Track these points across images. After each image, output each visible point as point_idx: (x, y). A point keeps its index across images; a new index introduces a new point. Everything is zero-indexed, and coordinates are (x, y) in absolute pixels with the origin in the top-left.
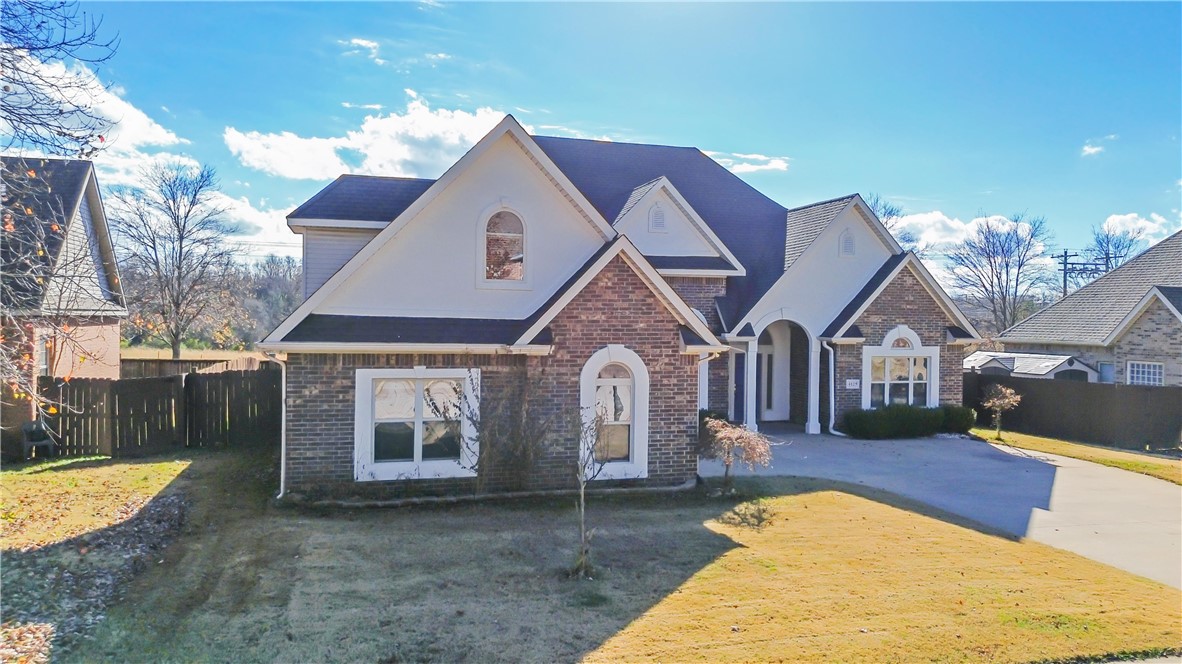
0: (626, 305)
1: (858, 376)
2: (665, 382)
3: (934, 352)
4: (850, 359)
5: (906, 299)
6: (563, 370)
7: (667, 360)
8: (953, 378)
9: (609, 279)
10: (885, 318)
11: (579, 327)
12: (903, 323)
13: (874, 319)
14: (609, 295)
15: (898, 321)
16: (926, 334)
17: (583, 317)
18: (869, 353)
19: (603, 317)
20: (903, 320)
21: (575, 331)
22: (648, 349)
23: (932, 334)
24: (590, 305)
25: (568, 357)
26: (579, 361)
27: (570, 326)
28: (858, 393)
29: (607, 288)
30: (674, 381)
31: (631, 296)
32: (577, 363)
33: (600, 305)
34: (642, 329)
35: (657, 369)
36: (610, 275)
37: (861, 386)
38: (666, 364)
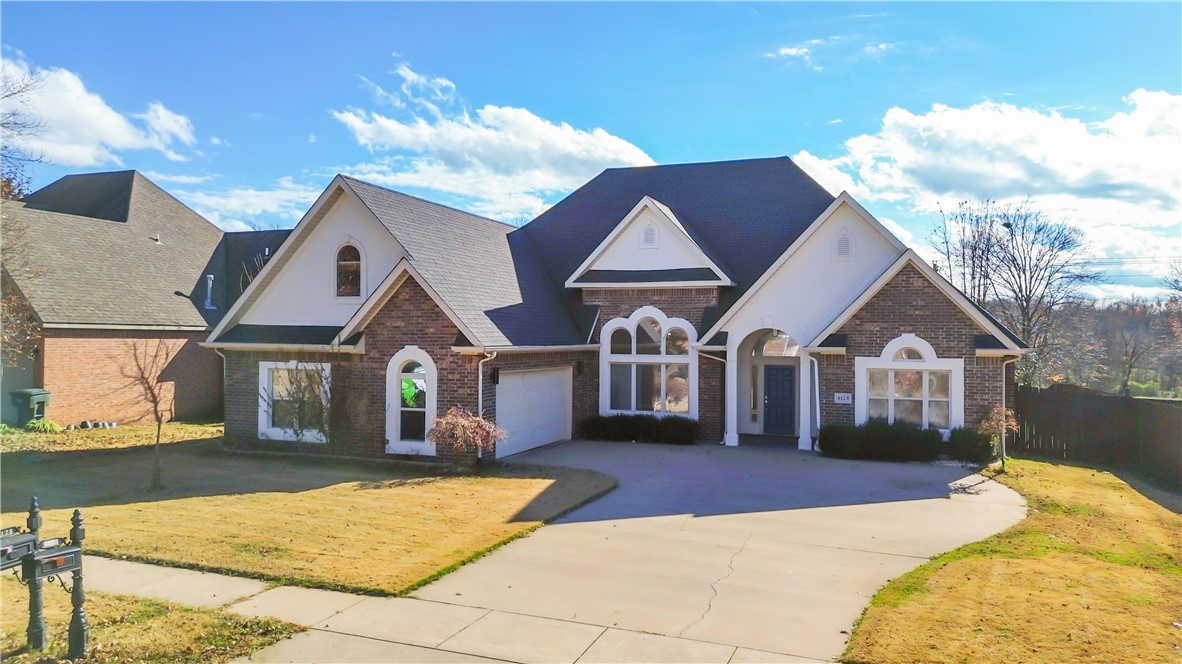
0: (419, 314)
1: (850, 388)
2: (450, 377)
3: (956, 367)
4: (839, 371)
5: (914, 303)
6: (375, 365)
7: (451, 359)
8: (986, 397)
9: (407, 293)
10: (885, 325)
11: (385, 332)
12: (910, 332)
13: (869, 327)
14: (407, 306)
15: (902, 328)
16: (945, 344)
17: (389, 324)
18: (863, 365)
19: (403, 324)
20: (911, 328)
21: (383, 334)
22: (437, 350)
23: (952, 344)
24: (393, 314)
25: (377, 355)
26: (386, 358)
27: (379, 331)
28: (850, 409)
29: (406, 300)
30: (457, 377)
31: (423, 306)
32: (383, 362)
33: (400, 314)
34: (432, 333)
35: (444, 366)
36: (407, 290)
37: (854, 402)
38: (451, 362)
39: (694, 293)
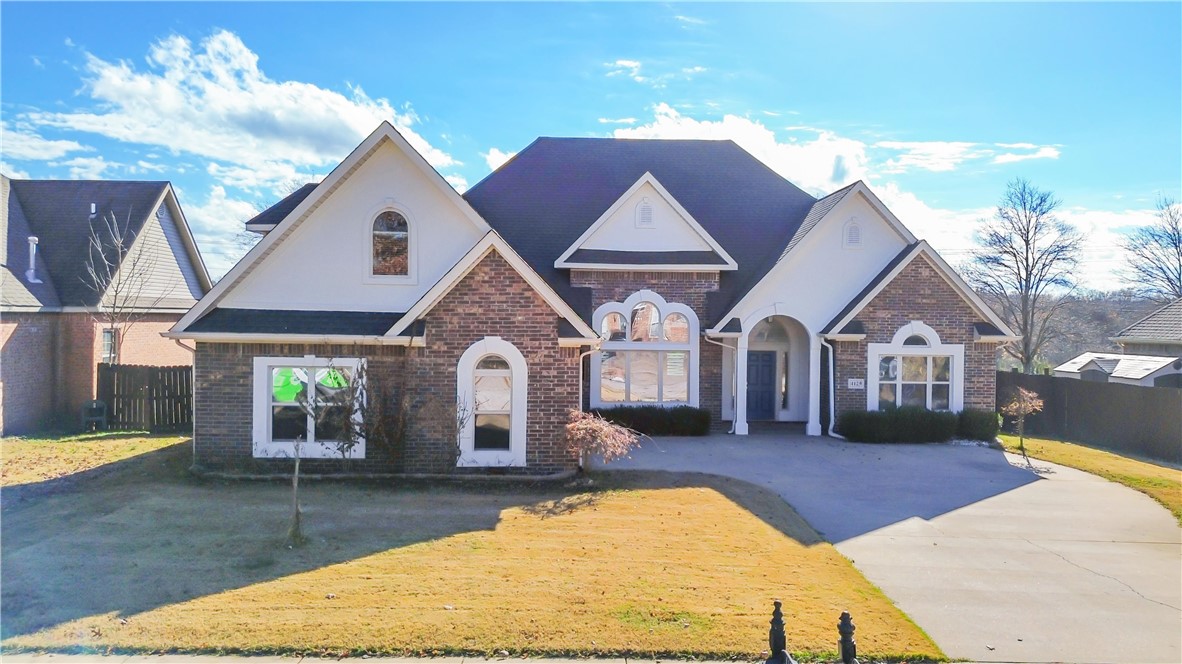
0: (503, 298)
1: (863, 374)
2: (545, 373)
3: (957, 352)
4: (853, 357)
5: (922, 292)
6: (440, 361)
7: (546, 352)
8: (982, 379)
9: (486, 273)
10: (896, 313)
11: (455, 320)
12: (918, 319)
13: (881, 314)
14: (486, 289)
15: (911, 316)
16: (947, 331)
17: (460, 310)
18: (875, 352)
19: (481, 311)
20: (918, 316)
21: (453, 322)
22: (526, 341)
23: (954, 331)
24: (466, 298)
25: (445, 348)
26: (456, 352)
27: (447, 318)
28: (862, 394)
29: (484, 282)
30: (554, 373)
31: (508, 290)
32: (453, 354)
33: (477, 298)
34: (520, 322)
35: (537, 361)
36: (487, 269)
37: (866, 387)
38: (545, 356)
39: (695, 277)
